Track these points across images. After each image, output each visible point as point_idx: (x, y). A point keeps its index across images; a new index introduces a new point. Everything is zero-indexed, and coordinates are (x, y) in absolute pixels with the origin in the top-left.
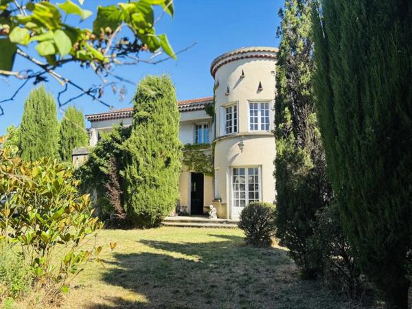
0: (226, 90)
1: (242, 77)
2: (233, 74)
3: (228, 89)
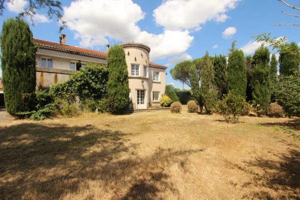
1: (142, 55)
3: (135, 58)
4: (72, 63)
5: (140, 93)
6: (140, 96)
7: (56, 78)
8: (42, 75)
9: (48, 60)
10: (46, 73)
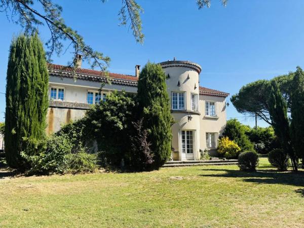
0: (177, 83)
1: (188, 78)
2: (183, 74)
3: (179, 82)
4: (89, 93)
5: (186, 135)
6: (186, 140)
7: (69, 114)
8: (52, 112)
9: (60, 90)
10: (57, 109)
